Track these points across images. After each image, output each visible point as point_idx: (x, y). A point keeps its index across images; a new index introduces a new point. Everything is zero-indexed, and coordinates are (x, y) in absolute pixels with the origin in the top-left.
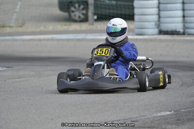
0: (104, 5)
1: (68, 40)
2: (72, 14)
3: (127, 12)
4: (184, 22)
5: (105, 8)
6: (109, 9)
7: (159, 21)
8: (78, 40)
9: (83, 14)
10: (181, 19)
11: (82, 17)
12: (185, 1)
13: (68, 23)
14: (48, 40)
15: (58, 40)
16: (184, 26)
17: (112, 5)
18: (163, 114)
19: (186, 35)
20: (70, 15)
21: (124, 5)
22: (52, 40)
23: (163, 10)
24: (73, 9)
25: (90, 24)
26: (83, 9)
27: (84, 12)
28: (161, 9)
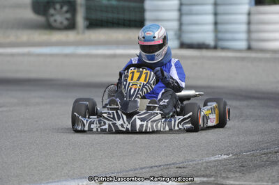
1: (52, 55)
2: (52, 19)
3: (133, 16)
4: (216, 31)
5: (101, 11)
6: (107, 12)
7: (180, 29)
8: (66, 55)
9: (67, 19)
10: (211, 27)
11: (66, 23)
12: (218, 2)
13: (47, 32)
14: (23, 55)
15: (39, 55)
16: (216, 37)
18: (217, 158)
19: (219, 50)
20: (48, 21)
21: (129, 7)
22: (29, 54)
24: (52, 11)
25: (78, 33)
26: (67, 12)
27: (68, 15)
28: (183, 12)
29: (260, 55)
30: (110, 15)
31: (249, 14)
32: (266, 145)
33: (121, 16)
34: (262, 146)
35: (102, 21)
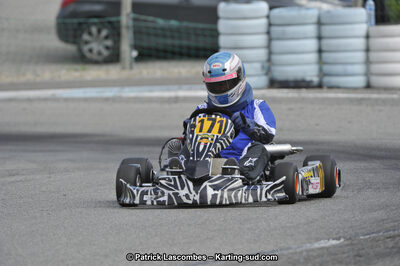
0: (155, 28)
1: (86, 100)
2: (86, 48)
3: (201, 42)
4: (321, 62)
5: (156, 35)
6: (165, 36)
7: (269, 60)
8: (107, 100)
9: (107, 48)
10: (313, 57)
11: (106, 53)
12: (323, 20)
13: (79, 67)
14: (45, 100)
15: (66, 100)
16: (321, 70)
17: (171, 29)
18: (323, 244)
19: (325, 89)
20: (80, 50)
21: (195, 29)
22: (54, 99)
23: (278, 39)
24: (86, 37)
25: (123, 68)
26: (107, 37)
27: (109, 43)
28: (273, 35)
29: (384, 96)
30: (169, 41)
31: (368, 37)
32: (392, 224)
33: (185, 43)
34: (388, 226)
35: (157, 50)
